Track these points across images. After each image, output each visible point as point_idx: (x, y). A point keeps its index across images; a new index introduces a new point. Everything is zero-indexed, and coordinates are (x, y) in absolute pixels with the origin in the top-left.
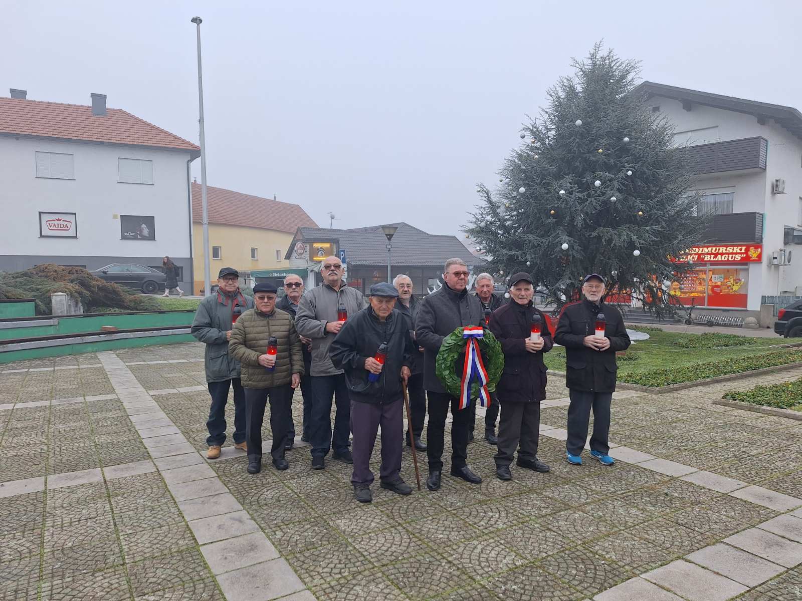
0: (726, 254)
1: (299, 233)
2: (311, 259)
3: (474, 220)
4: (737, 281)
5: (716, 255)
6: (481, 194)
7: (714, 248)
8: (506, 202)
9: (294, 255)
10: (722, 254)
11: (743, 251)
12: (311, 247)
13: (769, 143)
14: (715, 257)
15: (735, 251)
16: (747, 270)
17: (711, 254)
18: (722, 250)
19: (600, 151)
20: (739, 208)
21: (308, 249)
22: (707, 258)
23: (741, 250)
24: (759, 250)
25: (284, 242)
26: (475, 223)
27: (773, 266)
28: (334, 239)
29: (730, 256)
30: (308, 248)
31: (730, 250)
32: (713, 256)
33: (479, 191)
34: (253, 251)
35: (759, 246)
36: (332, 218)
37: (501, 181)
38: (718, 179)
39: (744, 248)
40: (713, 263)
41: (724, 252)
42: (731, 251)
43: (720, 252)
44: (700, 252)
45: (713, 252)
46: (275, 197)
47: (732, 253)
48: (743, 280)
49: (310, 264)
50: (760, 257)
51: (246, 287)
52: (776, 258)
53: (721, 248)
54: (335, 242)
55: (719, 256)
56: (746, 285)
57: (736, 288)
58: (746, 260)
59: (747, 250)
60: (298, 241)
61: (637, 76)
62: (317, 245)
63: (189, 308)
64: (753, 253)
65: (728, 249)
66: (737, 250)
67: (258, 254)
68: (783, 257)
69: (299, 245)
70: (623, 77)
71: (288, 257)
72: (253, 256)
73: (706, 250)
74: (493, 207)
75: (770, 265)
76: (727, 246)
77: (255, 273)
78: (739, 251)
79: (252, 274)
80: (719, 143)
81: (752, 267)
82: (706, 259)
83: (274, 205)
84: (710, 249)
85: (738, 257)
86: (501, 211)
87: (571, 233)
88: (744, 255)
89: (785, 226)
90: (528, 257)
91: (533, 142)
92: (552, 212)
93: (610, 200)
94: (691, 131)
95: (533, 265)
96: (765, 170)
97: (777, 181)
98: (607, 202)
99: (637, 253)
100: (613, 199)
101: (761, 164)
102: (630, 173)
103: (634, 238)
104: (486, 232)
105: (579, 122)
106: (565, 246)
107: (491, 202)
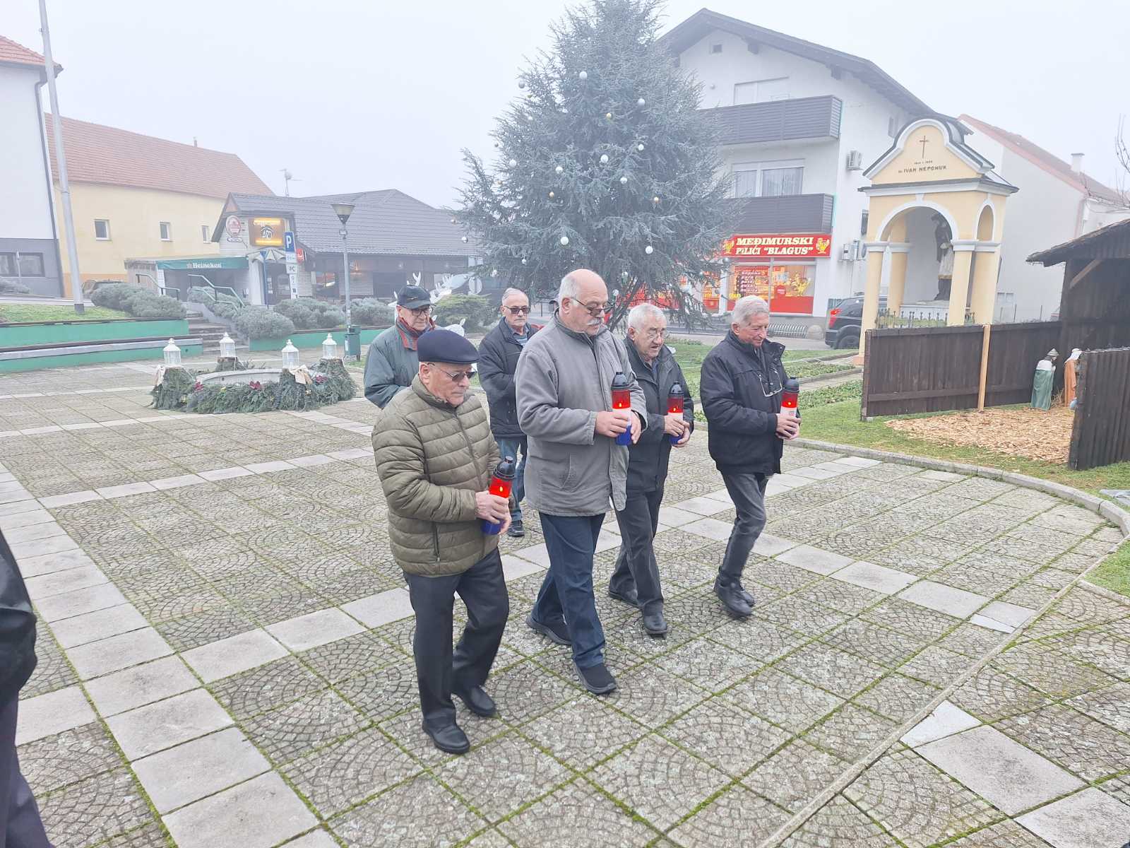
0: (792, 246)
1: (231, 200)
2: (253, 243)
3: (463, 198)
4: (803, 280)
5: (781, 247)
6: (469, 164)
7: (779, 239)
8: (501, 177)
9: (225, 235)
10: (787, 246)
11: (811, 243)
12: (251, 223)
13: (844, 103)
14: (780, 250)
15: (801, 243)
16: (814, 266)
17: (776, 246)
18: (788, 241)
19: (609, 115)
20: (809, 188)
21: (246, 226)
22: (771, 251)
23: (808, 241)
24: (828, 241)
25: (211, 213)
26: (464, 202)
27: (845, 262)
28: (287, 211)
29: (796, 248)
30: (246, 224)
31: (796, 241)
32: (777, 249)
33: (465, 159)
34: (164, 228)
35: (827, 237)
36: (288, 178)
37: (497, 146)
38: (786, 147)
39: (811, 239)
40: (779, 258)
41: (790, 243)
42: (797, 243)
43: (786, 243)
44: (764, 243)
45: (778, 243)
46: (195, 142)
47: (798, 246)
48: (809, 279)
49: (251, 249)
50: (828, 249)
51: (139, 286)
52: (846, 252)
53: (786, 239)
54: (290, 217)
55: (784, 249)
56: (812, 285)
57: (801, 289)
58: (814, 254)
59: (815, 241)
60: (230, 213)
61: (662, 13)
62: (260, 222)
63: (49, 319)
64: (821, 246)
65: (794, 240)
66: (804, 241)
67: (173, 232)
68: (856, 250)
69: (231, 220)
70: (646, 13)
71: (217, 238)
72: (164, 235)
73: (771, 241)
74: (484, 183)
75: (841, 261)
76: (793, 237)
77: (164, 263)
78: (806, 243)
79: (160, 264)
80: (787, 101)
81: (820, 262)
82: (769, 253)
83: (193, 154)
84: (774, 239)
85: (805, 251)
86: (495, 188)
87: (576, 223)
88: (811, 248)
89: (864, 210)
90: (523, 252)
91: (530, 97)
92: (552, 194)
93: (619, 182)
94: (758, 82)
95: (532, 264)
96: (838, 139)
97: (853, 154)
98: (616, 183)
99: (649, 250)
100: (624, 180)
101: (832, 132)
102: (641, 147)
103: (647, 231)
104: (475, 216)
105: (583, 74)
106: (564, 240)
107: (481, 175)
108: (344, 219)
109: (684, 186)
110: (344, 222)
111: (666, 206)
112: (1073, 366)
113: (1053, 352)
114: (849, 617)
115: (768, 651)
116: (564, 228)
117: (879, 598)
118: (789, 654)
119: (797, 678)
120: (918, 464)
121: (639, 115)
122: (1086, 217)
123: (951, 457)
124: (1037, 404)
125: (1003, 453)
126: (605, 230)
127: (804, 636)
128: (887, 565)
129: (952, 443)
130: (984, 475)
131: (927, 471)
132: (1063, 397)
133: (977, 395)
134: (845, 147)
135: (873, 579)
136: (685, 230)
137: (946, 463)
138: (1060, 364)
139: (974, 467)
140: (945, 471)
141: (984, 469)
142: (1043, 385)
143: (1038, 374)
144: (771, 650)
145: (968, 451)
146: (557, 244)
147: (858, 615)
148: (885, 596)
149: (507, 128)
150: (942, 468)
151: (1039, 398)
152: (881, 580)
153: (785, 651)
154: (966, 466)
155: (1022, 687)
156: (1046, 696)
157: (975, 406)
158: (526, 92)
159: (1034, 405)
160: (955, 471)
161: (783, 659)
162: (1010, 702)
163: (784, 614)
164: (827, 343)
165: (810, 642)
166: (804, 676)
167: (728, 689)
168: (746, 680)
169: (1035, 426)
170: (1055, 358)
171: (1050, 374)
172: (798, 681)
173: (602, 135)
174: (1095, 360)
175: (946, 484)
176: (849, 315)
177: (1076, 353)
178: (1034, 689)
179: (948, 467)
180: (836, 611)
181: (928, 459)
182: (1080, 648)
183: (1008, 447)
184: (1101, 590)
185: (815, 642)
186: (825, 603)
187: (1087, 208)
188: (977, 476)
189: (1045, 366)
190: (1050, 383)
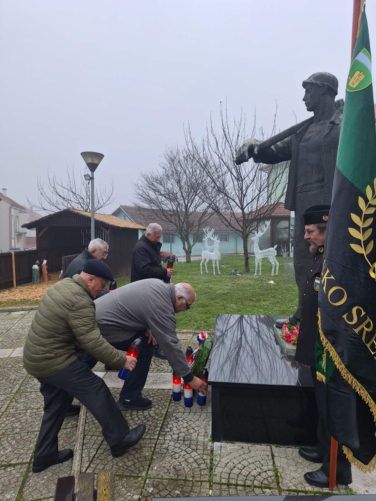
112: (45, 266)
113: (37, 262)
120: (6, 311)
122: (12, 214)
123: (18, 305)
124: (35, 282)
125: (37, 300)
129: (15, 300)
130: (35, 309)
131: (11, 313)
132: (43, 278)
133: (12, 282)
137: (19, 308)
139: (31, 307)
140: (19, 311)
141: (35, 306)
142: (36, 275)
143: (34, 270)
145: (24, 302)
150: (17, 310)
151: (35, 280)
154: (27, 307)
157: (12, 286)
160: (23, 310)
169: (40, 289)
170: (38, 264)
171: (38, 270)
174: (67, 259)
175: (24, 315)
177: (45, 262)
179: (20, 309)
181: (10, 308)
183: (37, 298)
187: (13, 210)
188: (32, 310)
189: (36, 267)
190: (38, 274)
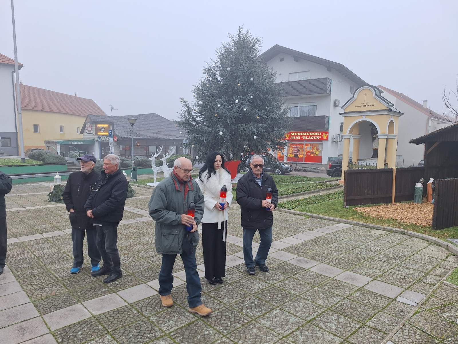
0: (313, 136)
1: (88, 118)
2: (96, 134)
3: (181, 117)
4: (317, 149)
5: (308, 136)
6: (183, 103)
7: (307, 133)
8: (196, 108)
9: (86, 131)
10: (311, 136)
11: (320, 135)
12: (96, 126)
13: (332, 81)
14: (308, 138)
15: (316, 135)
16: (322, 144)
17: (306, 136)
18: (311, 134)
19: (239, 84)
20: (319, 113)
21: (94, 128)
22: (304, 138)
23: (319, 134)
24: (327, 134)
25: (80, 122)
26: (181, 118)
27: (334, 142)
28: (111, 121)
29: (315, 137)
30: (94, 126)
31: (314, 134)
32: (307, 137)
33: (182, 101)
34: (61, 128)
35: (327, 132)
36: (112, 108)
37: (194, 96)
38: (310, 98)
39: (320, 133)
40: (307, 141)
41: (312, 135)
42: (315, 135)
43: (310, 135)
44: (301, 135)
45: (307, 135)
46: (76, 94)
47: (315, 136)
48: (320, 149)
49: (96, 136)
50: (327, 137)
51: (48, 151)
52: (335, 138)
53: (310, 133)
54: (111, 124)
55: (310, 137)
56: (321, 152)
57: (317, 153)
58: (321, 139)
59: (322, 134)
60: (88, 122)
61: (260, 46)
62: (100, 126)
63: (10, 164)
64: (325, 136)
65: (314, 133)
66: (317, 134)
67: (65, 130)
68: (338, 138)
69: (88, 125)
71: (82, 132)
72: (61, 131)
73: (304, 134)
74: (189, 111)
75: (333, 142)
76: (313, 132)
77: (61, 142)
78: (318, 135)
79: (58, 142)
80: (309, 80)
81: (324, 143)
82: (304, 139)
83: (75, 99)
84: (306, 133)
85: (318, 138)
86: (193, 113)
87: (226, 126)
88: (321, 137)
89: (341, 122)
90: (205, 138)
91: (208, 77)
92: (216, 115)
93: (243, 110)
94: (298, 72)
95: (208, 142)
96: (330, 94)
97: (336, 100)
98: (242, 111)
99: (255, 137)
100: (245, 110)
101: (328, 92)
102: (252, 97)
103: (254, 130)
104: (186, 124)
105: (229, 69)
106: (221, 133)
107: (188, 108)
108: (132, 124)
109: (268, 113)
110: (132, 126)
111: (262, 120)
112: (430, 184)
113: (422, 180)
114: (343, 298)
115: (308, 315)
116: (221, 128)
117: (356, 289)
118: (317, 316)
119: (321, 328)
120: (369, 227)
121: (251, 84)
122: (430, 125)
123: (382, 224)
124: (416, 201)
125: (404, 222)
126: (237, 129)
127: (323, 307)
128: (358, 273)
129: (382, 217)
130: (397, 232)
131: (373, 230)
132: (427, 198)
133: (391, 197)
134: (333, 98)
135: (353, 279)
136: (270, 130)
137: (381, 226)
138: (425, 184)
139: (393, 228)
140: (380, 230)
141: (397, 229)
142: (418, 194)
143: (416, 189)
144: (309, 314)
145: (390, 221)
146: (218, 135)
147: (347, 297)
148: (359, 288)
149: (198, 89)
150: (379, 229)
151: (417, 198)
152: (356, 280)
153: (315, 315)
154: (389, 228)
155: (423, 334)
156: (435, 338)
157: (391, 202)
158: (206, 75)
159: (415, 202)
160: (384, 230)
161: (314, 319)
162: (418, 341)
163: (314, 297)
164: (328, 175)
165: (326, 310)
166: (324, 327)
167: (290, 334)
168: (298, 329)
169: (417, 210)
170: (423, 182)
171: (421, 189)
172: (321, 330)
173: (236, 92)
174: (441, 183)
175: (381, 236)
176: (337, 163)
177: (431, 180)
178: (429, 335)
179: (382, 228)
180: (337, 295)
181: (373, 225)
182: (448, 314)
183: (406, 219)
184: (453, 285)
185: (329, 310)
186: (332, 291)
187: (430, 121)
188: (394, 232)
189: (419, 185)
190: (421, 192)
